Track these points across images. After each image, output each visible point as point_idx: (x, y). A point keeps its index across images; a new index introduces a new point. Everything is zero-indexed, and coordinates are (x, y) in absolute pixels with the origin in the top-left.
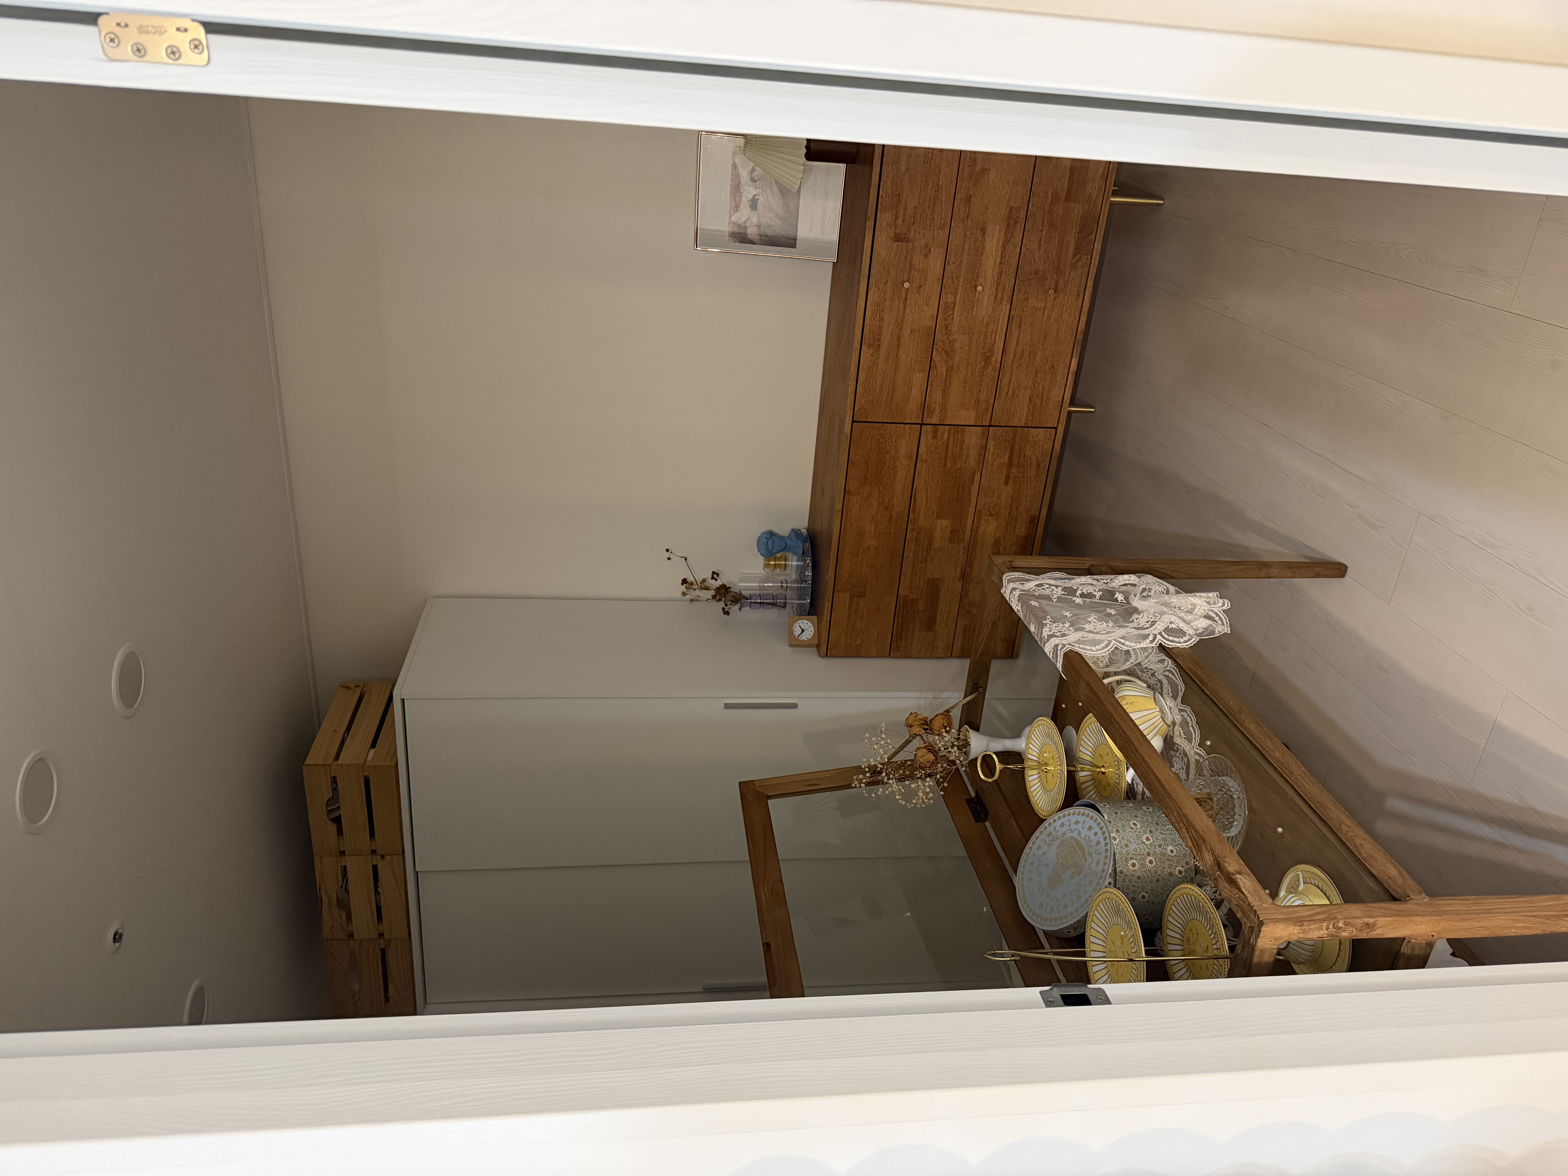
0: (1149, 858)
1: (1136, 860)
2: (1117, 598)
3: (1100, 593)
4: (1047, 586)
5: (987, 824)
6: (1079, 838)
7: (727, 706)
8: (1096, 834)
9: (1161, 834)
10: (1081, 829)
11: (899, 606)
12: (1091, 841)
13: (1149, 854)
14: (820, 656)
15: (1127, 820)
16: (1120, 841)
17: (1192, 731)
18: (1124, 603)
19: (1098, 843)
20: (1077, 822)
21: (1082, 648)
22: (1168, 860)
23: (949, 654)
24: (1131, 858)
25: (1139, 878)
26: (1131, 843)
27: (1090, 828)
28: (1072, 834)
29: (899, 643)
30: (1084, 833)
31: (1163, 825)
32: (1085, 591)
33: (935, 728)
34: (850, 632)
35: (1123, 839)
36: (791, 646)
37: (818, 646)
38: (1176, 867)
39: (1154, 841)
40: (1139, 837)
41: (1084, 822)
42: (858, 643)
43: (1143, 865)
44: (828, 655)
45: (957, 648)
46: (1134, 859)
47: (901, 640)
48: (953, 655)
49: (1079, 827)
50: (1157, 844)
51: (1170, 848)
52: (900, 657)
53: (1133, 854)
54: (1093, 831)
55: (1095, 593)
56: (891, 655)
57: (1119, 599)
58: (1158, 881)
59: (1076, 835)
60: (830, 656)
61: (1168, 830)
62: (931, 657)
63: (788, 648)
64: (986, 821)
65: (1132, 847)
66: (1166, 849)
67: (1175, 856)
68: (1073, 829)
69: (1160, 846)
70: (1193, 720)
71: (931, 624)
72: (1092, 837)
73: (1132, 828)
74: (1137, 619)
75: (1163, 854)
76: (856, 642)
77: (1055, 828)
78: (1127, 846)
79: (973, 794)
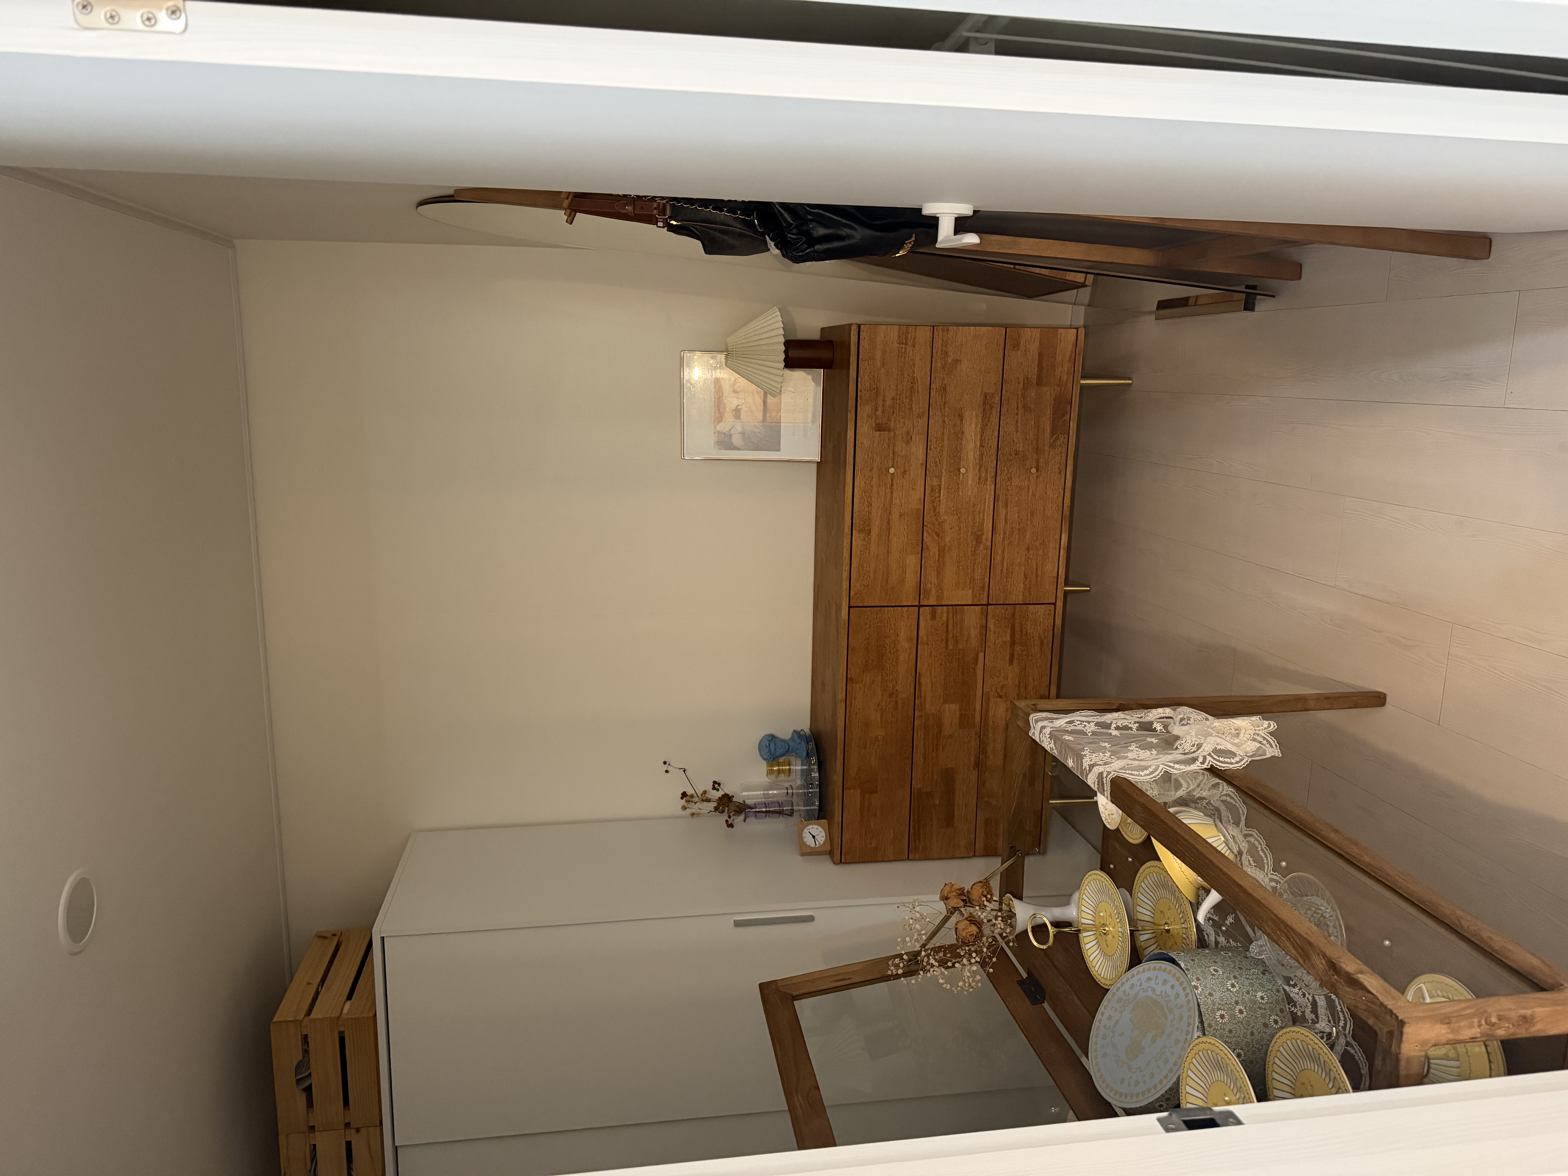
0: (1238, 1007)
1: (1224, 1010)
2: (1155, 728)
3: (1137, 725)
5: (1045, 1004)
6: (1154, 996)
7: (738, 924)
8: (1173, 987)
9: (1247, 979)
10: (1154, 986)
11: (914, 800)
12: (1169, 996)
13: (1237, 1003)
14: (835, 864)
15: (1206, 967)
16: (1202, 989)
17: (1263, 856)
18: (1163, 732)
19: (1177, 996)
20: (1149, 979)
21: (1129, 774)
22: (1260, 1008)
23: (972, 853)
24: (1219, 1009)
25: (1230, 1031)
26: (1215, 991)
27: (1165, 982)
28: (1145, 994)
29: (917, 844)
30: (1158, 990)
31: (1247, 969)
32: (1119, 724)
33: (974, 898)
34: (864, 833)
35: (1205, 987)
36: (803, 854)
37: (831, 853)
38: (1270, 1016)
39: (1240, 988)
40: (1223, 985)
41: (1157, 977)
42: (874, 845)
43: (1233, 1017)
44: (843, 861)
45: (980, 845)
46: (1221, 1010)
47: (919, 838)
48: (976, 854)
49: (1152, 983)
50: (1245, 990)
51: (1259, 994)
52: (920, 860)
53: (1219, 1004)
54: (1169, 985)
55: (1130, 726)
56: (910, 858)
57: (1158, 728)
58: (1252, 1034)
59: (1150, 993)
60: (845, 863)
61: (1253, 974)
62: (953, 858)
63: (800, 858)
64: (1044, 1002)
65: (1217, 995)
66: (1256, 996)
67: (1267, 1003)
68: (1145, 988)
69: (1248, 993)
70: (1262, 843)
71: (949, 820)
72: (1169, 991)
73: (1213, 975)
74: (1181, 745)
75: (1255, 1002)
76: (871, 844)
77: (1124, 992)
78: (1211, 995)
79: (1025, 975)
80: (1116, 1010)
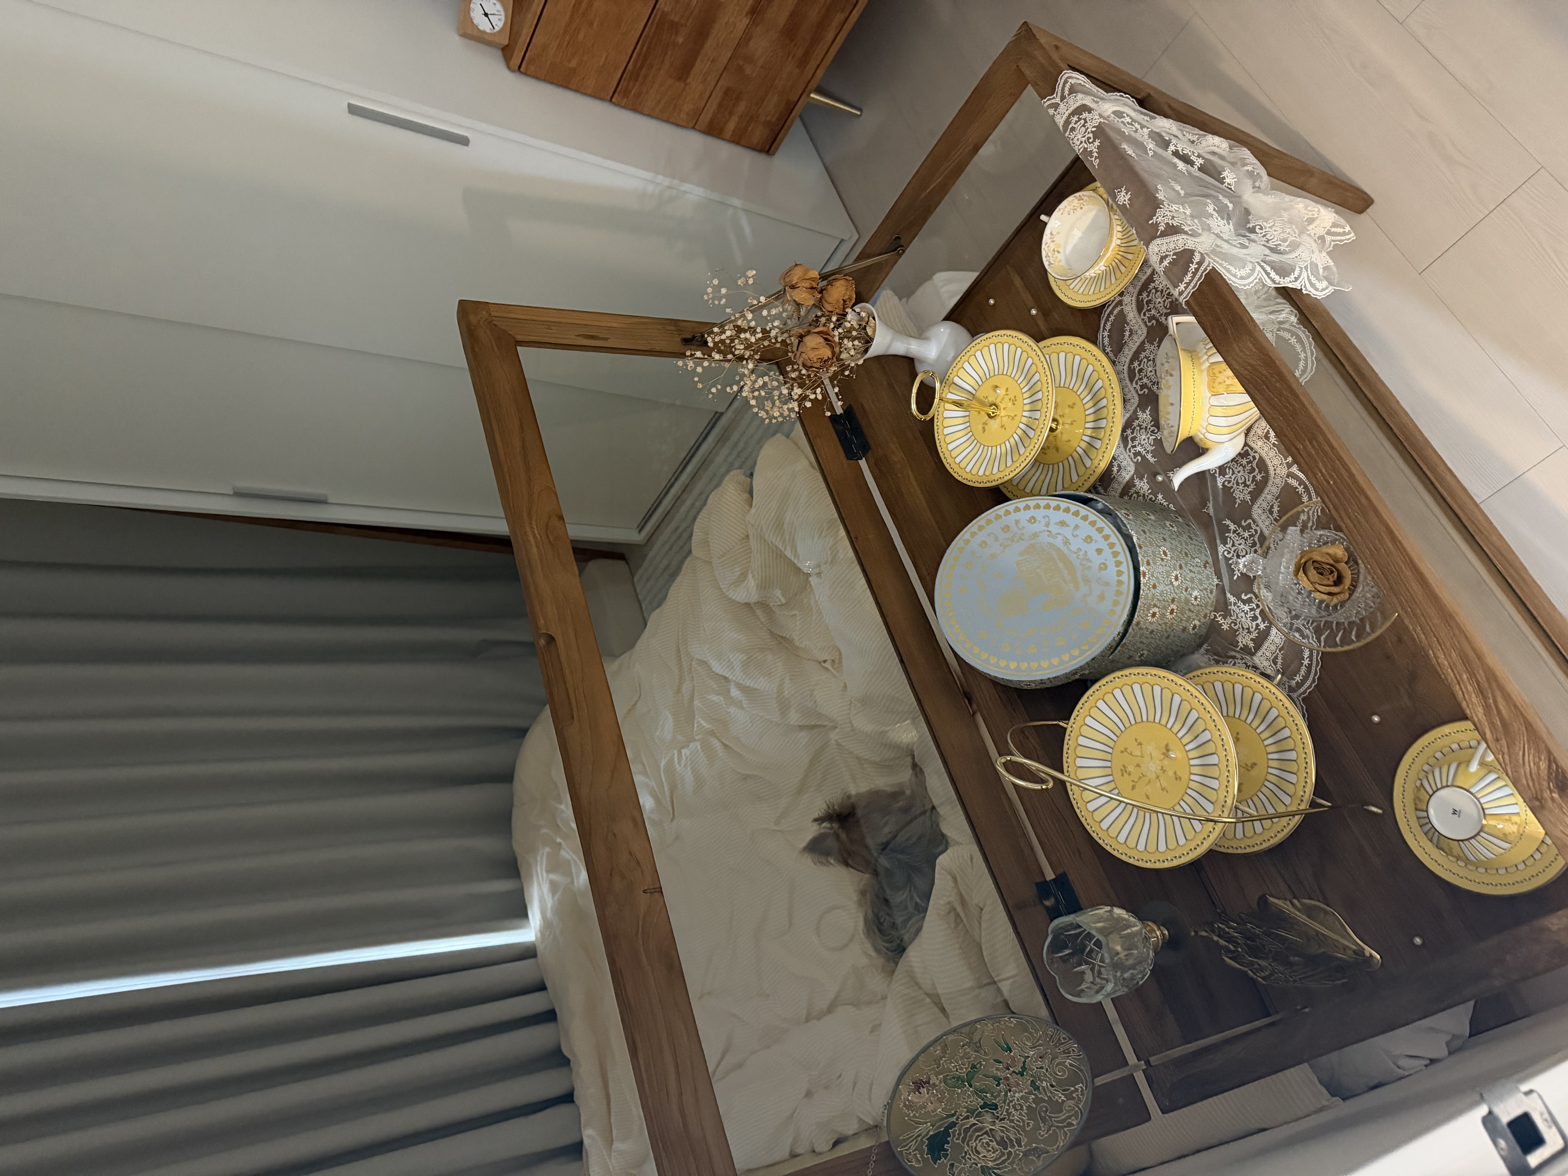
0: (1171, 606)
1: (1159, 608)
2: (1224, 178)
3: (1201, 161)
4: (1130, 121)
5: (863, 463)
6: (1064, 549)
7: (353, 109)
8: (1099, 551)
9: (1191, 571)
10: (1070, 537)
12: (1089, 560)
13: (1173, 601)
14: (509, 68)
15: (1157, 546)
18: (1231, 189)
19: (1104, 567)
20: (1063, 523)
22: (1190, 610)
23: (692, 124)
24: (1155, 606)
25: (1152, 632)
26: (1159, 583)
27: (1089, 539)
28: (1051, 540)
29: (631, 84)
30: (1075, 544)
31: (1192, 557)
32: (1180, 149)
34: (566, 43)
35: (1152, 576)
36: (464, 35)
37: (507, 51)
38: (1194, 620)
39: (1181, 583)
40: (1168, 574)
41: (1078, 526)
42: (573, 64)
43: (1163, 616)
44: (522, 69)
45: (706, 118)
46: (1157, 607)
47: (636, 80)
48: (696, 127)
49: (1067, 532)
50: (1184, 586)
51: (1195, 593)
52: (624, 107)
53: (1158, 600)
54: (1093, 547)
55: (1193, 158)
56: (613, 100)
57: (1227, 181)
58: (1168, 637)
59: (1059, 542)
60: (525, 74)
61: (1197, 565)
62: (667, 121)
63: (457, 38)
64: (860, 457)
65: (1160, 588)
66: (1191, 595)
67: (1198, 605)
68: (1054, 532)
69: (1186, 590)
71: (685, 70)
72: (1092, 554)
73: (1162, 560)
75: (1187, 601)
76: (569, 61)
77: (1017, 522)
78: (1154, 587)
79: (838, 410)
80: (996, 539)
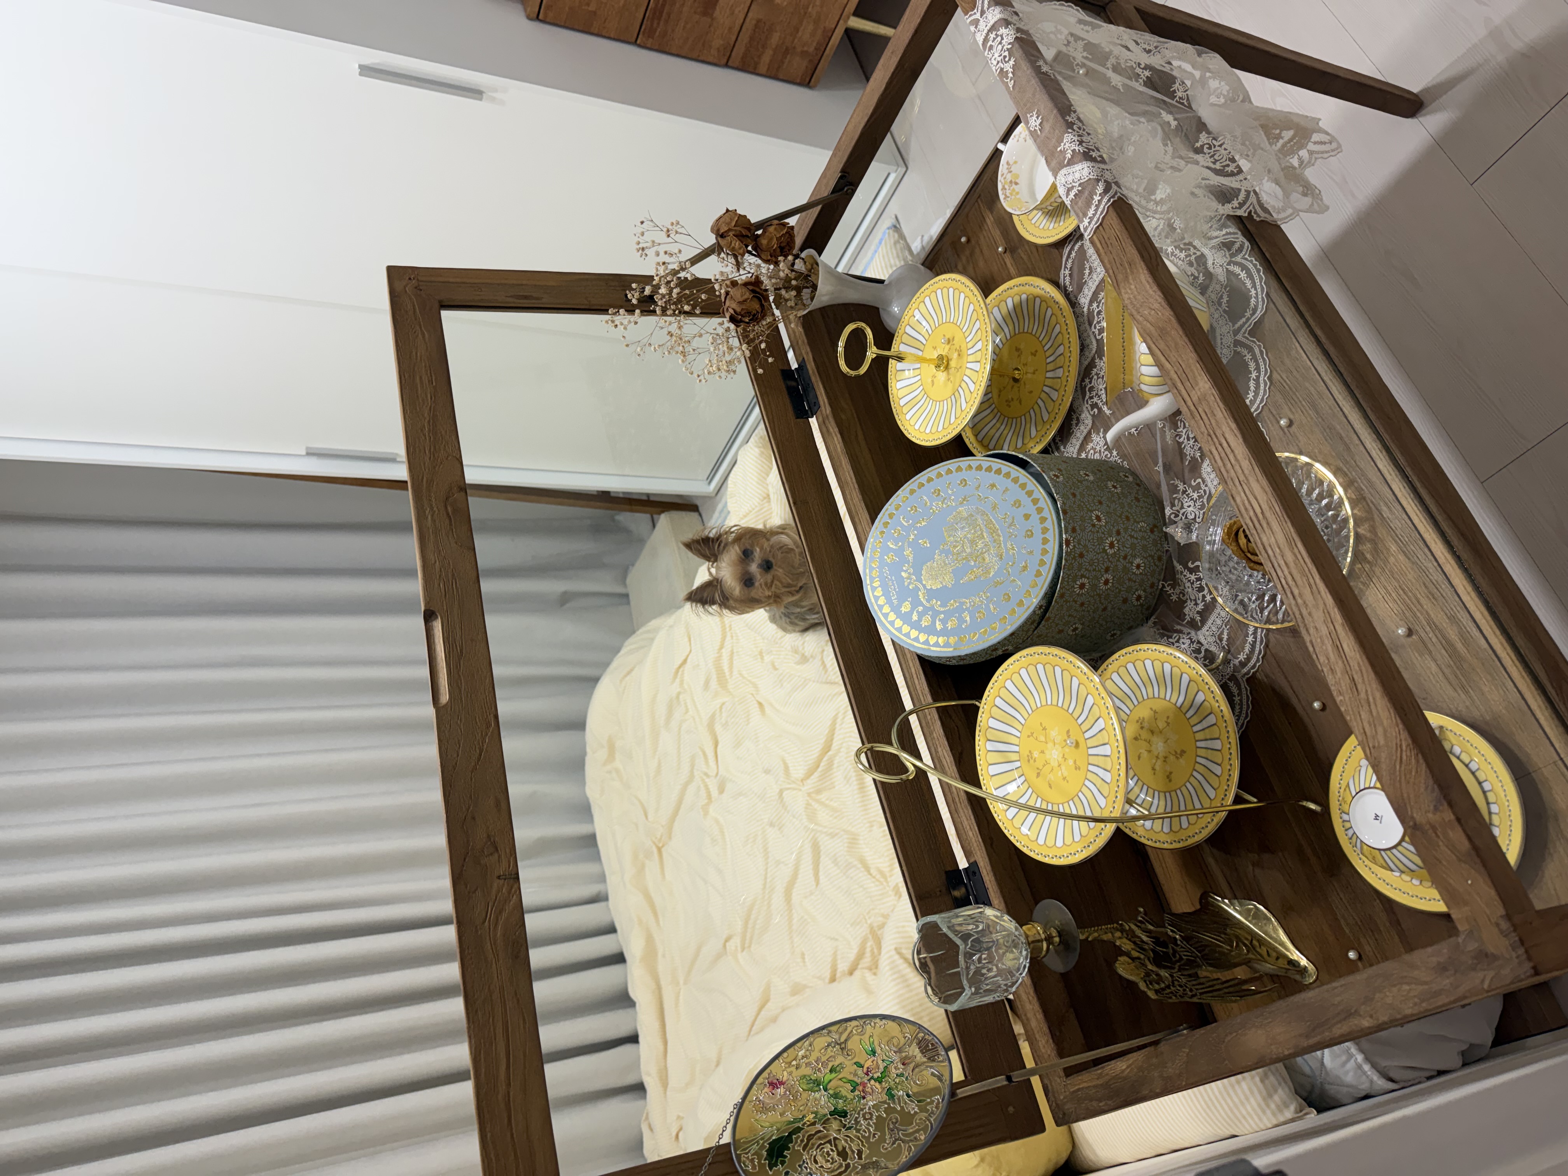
0: (1106, 576)
1: (1088, 578)
5: (813, 422)
6: (992, 515)
8: (1027, 517)
9: (1132, 537)
10: (999, 500)
13: (1107, 570)
14: (527, 16)
15: (1088, 510)
16: (1074, 546)
19: (1030, 533)
20: (993, 485)
22: (1130, 580)
24: (1083, 576)
25: (1082, 604)
26: (1088, 552)
27: (1017, 503)
28: (979, 505)
29: (655, 25)
30: (1004, 508)
31: (1135, 521)
32: (1120, 60)
35: (1079, 544)
38: (1137, 590)
39: (1118, 550)
40: (1101, 541)
41: (1007, 489)
42: (591, 8)
43: (1094, 587)
44: (541, 17)
45: (738, 54)
46: (1085, 577)
47: (659, 19)
49: (996, 496)
50: (1122, 554)
51: (1138, 561)
53: (1086, 569)
54: (1021, 512)
58: (1105, 609)
60: (544, 21)
61: (1140, 531)
62: (697, 60)
64: (812, 417)
65: (1089, 557)
66: (1132, 563)
67: (1141, 574)
68: (983, 496)
69: (1125, 558)
72: (1019, 520)
73: (1094, 525)
75: (1126, 570)
76: (588, 5)
78: (1081, 555)
79: (794, 365)
